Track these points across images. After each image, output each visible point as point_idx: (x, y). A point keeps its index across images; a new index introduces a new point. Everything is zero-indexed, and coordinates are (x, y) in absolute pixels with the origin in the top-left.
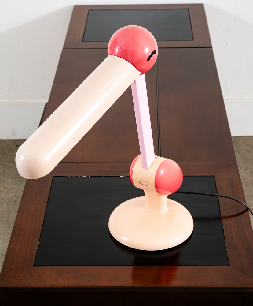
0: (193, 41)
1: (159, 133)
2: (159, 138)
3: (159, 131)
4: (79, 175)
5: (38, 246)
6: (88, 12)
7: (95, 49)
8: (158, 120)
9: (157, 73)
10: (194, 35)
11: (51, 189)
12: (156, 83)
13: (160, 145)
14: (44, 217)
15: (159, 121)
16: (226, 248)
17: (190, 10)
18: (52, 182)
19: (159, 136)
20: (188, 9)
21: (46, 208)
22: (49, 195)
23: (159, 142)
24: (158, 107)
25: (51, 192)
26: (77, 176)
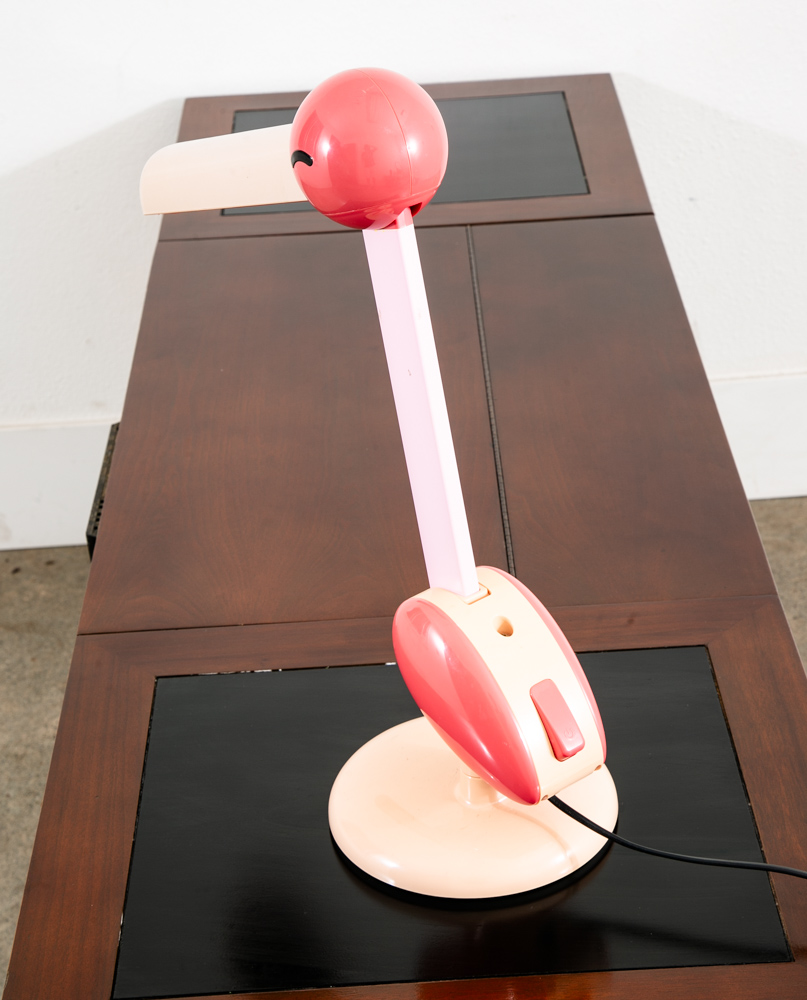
0: (588, 196)
1: (504, 510)
2: (507, 525)
3: (504, 503)
4: (244, 667)
5: (122, 927)
6: (235, 119)
7: (267, 238)
8: (499, 463)
9: (479, 306)
10: (589, 177)
11: (151, 720)
12: (480, 342)
13: (510, 549)
14: (136, 824)
15: (499, 467)
16: (774, 896)
17: (567, 95)
18: (154, 696)
19: (506, 517)
20: (563, 94)
21: (141, 790)
22: (147, 745)
23: (508, 538)
24: (493, 422)
25: (152, 732)
26: (236, 673)
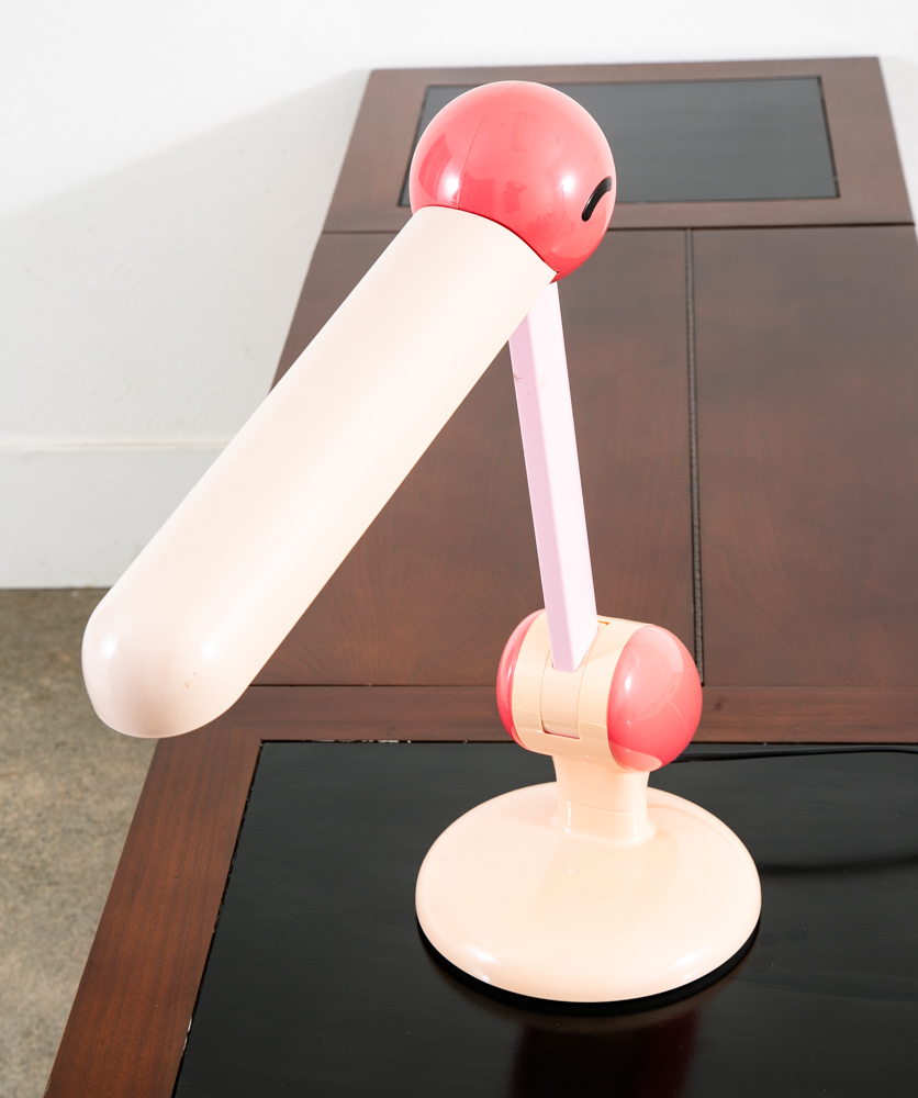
0: (836, 201)
1: (697, 567)
2: (698, 585)
3: (697, 558)
4: (366, 734)
5: (189, 1034)
6: (426, 95)
8: (696, 511)
9: (691, 324)
10: (840, 178)
11: (250, 791)
12: (689, 367)
13: (699, 614)
15: (696, 516)
17: (824, 80)
18: (258, 762)
19: (697, 576)
20: (819, 79)
21: (230, 873)
22: (243, 820)
23: (698, 601)
24: (694, 462)
25: (249, 804)
26: (357, 742)
